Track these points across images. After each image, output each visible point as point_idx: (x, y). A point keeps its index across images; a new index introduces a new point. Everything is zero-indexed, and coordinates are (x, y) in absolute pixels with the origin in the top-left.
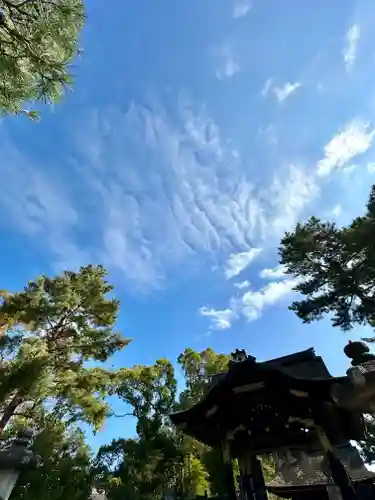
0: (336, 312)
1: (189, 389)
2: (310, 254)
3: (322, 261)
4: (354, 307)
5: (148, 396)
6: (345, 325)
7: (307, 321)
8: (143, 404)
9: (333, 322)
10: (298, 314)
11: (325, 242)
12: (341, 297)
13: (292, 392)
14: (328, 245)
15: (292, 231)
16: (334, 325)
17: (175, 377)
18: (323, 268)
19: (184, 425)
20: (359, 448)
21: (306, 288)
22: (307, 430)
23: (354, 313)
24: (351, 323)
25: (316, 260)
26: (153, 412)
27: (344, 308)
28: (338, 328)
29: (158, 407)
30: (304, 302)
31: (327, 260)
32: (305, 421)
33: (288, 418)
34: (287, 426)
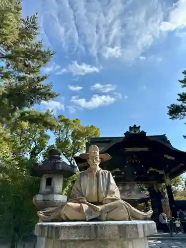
13: (166, 156)
32: (159, 171)
33: (149, 169)
34: (148, 172)
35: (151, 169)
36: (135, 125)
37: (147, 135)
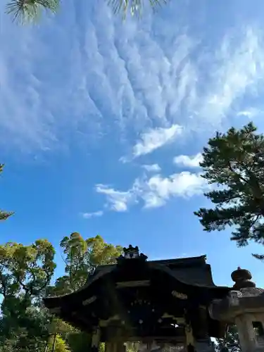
0: (238, 226)
1: (68, 274)
2: (233, 164)
3: (243, 174)
4: (256, 226)
5: (19, 275)
6: (242, 241)
7: (208, 229)
8: (12, 283)
9: (232, 236)
10: (201, 221)
11: (253, 155)
12: (248, 214)
13: (175, 293)
14: (255, 159)
15: (224, 132)
16: (232, 239)
17: (54, 261)
18: (242, 181)
19: (57, 309)
20: (216, 343)
21: (217, 197)
22: (176, 326)
23: (254, 231)
24: (248, 240)
25: (238, 171)
26: (23, 291)
27: (247, 224)
28: (235, 242)
29: (30, 288)
30: (211, 211)
31: (248, 173)
32: (177, 319)
33: (162, 315)
34: (160, 321)
35: (166, 316)
36: (130, 246)
37: (148, 260)
